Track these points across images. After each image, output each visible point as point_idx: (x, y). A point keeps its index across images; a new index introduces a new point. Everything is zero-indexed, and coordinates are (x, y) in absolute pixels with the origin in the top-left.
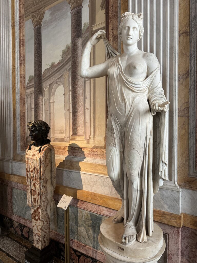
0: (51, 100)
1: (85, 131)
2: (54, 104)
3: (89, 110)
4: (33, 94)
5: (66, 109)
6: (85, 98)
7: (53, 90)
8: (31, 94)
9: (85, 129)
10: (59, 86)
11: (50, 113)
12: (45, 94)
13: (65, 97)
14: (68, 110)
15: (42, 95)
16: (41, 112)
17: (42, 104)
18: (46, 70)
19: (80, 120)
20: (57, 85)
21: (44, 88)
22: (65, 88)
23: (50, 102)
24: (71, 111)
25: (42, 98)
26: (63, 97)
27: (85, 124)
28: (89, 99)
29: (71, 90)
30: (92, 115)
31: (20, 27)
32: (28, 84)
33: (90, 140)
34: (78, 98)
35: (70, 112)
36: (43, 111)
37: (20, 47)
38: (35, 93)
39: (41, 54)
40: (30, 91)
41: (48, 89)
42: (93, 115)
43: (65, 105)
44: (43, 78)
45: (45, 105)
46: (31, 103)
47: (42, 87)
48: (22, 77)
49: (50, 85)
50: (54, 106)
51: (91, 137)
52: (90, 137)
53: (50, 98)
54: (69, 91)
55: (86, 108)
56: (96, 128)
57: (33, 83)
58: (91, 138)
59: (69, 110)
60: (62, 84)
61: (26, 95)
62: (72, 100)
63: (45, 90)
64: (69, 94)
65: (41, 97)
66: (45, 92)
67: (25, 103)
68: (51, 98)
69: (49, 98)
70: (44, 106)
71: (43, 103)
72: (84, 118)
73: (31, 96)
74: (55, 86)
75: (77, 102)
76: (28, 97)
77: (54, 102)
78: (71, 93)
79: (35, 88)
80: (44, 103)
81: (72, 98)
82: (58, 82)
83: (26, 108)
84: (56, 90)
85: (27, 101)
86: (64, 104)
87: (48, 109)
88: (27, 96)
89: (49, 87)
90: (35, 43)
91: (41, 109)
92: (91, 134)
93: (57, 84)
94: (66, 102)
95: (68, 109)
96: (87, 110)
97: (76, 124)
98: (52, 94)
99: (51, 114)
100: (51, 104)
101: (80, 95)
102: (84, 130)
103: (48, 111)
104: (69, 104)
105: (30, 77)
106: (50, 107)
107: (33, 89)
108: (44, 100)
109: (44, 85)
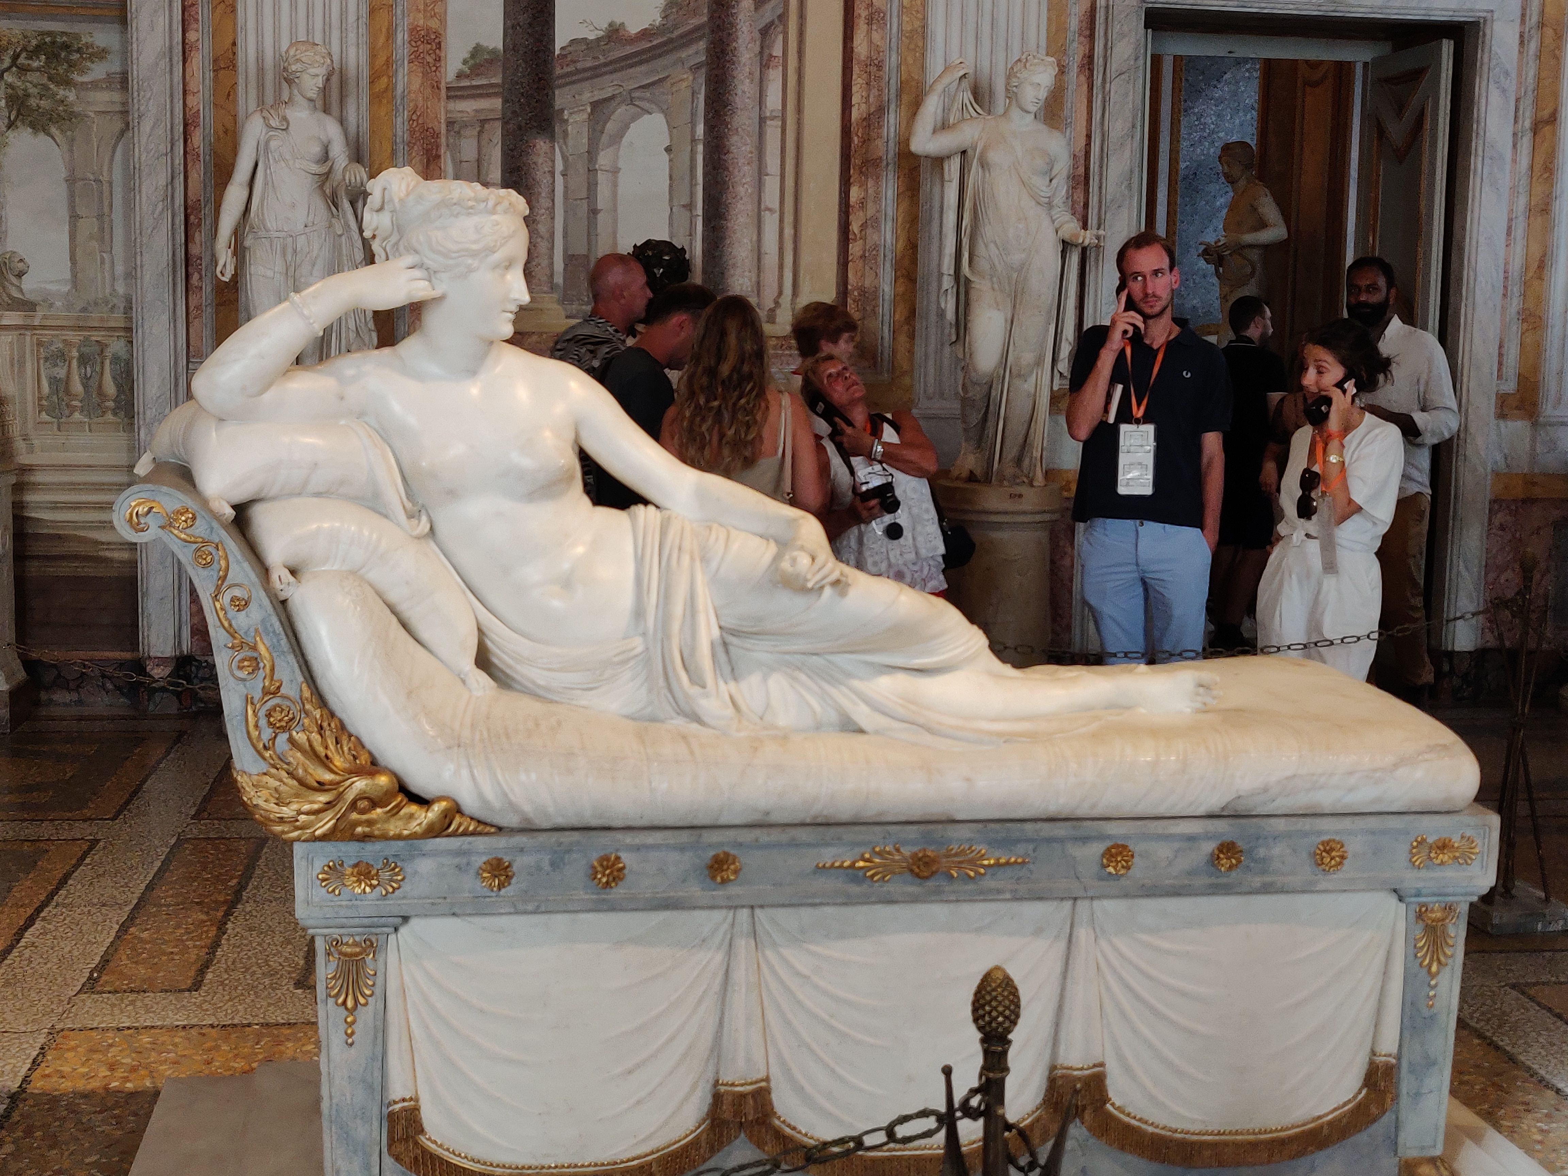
0: (604, 159)
1: (758, 283)
2: (616, 178)
3: (776, 216)
4: (498, 125)
5: (675, 203)
6: (761, 172)
7: (610, 127)
8: (483, 122)
9: (759, 276)
10: (646, 117)
11: (594, 212)
12: (565, 133)
13: (670, 160)
14: (684, 206)
15: (552, 138)
17: (552, 173)
18: (575, 42)
19: (736, 245)
20: (633, 110)
21: (562, 110)
22: (671, 127)
23: (596, 170)
24: (700, 211)
25: (553, 148)
26: (666, 157)
27: (759, 260)
28: (778, 178)
29: (701, 137)
30: (788, 231)
32: (461, 76)
33: (778, 312)
34: (731, 169)
35: (695, 214)
36: (553, 201)
38: (505, 123)
40: (476, 111)
41: (585, 116)
42: (792, 232)
43: (671, 186)
44: (559, 71)
45: (564, 175)
46: (479, 161)
47: (552, 106)
48: (428, 43)
49: (595, 105)
50: (615, 185)
51: (780, 301)
52: (777, 303)
53: (597, 154)
54: (694, 141)
55: (763, 207)
56: (802, 273)
57: (496, 80)
58: (783, 306)
59: (690, 207)
60: (663, 111)
61: (450, 123)
62: (705, 175)
63: (571, 120)
64: (693, 152)
65: (541, 145)
66: (570, 128)
67: (438, 157)
68: (602, 153)
69: (592, 154)
70: (559, 180)
71: (553, 167)
72: (755, 238)
73: (480, 133)
74: (621, 112)
75: (725, 182)
76: (459, 133)
77: (615, 171)
78: (700, 148)
79: (505, 101)
80: (559, 166)
81: (705, 166)
82: (640, 99)
84: (627, 127)
85: (454, 149)
86: (668, 182)
87: (584, 194)
88: (456, 127)
89: (589, 110)
91: (544, 190)
92: (780, 293)
93: (634, 105)
94: (674, 177)
95: (685, 200)
96: (766, 215)
97: (721, 257)
98: (605, 139)
99: (600, 216)
100: (602, 178)
101: (741, 161)
102: (754, 279)
103: (585, 202)
104: (693, 185)
105: (477, 49)
106: (592, 187)
107: (496, 103)
108: (565, 158)
109: (561, 98)
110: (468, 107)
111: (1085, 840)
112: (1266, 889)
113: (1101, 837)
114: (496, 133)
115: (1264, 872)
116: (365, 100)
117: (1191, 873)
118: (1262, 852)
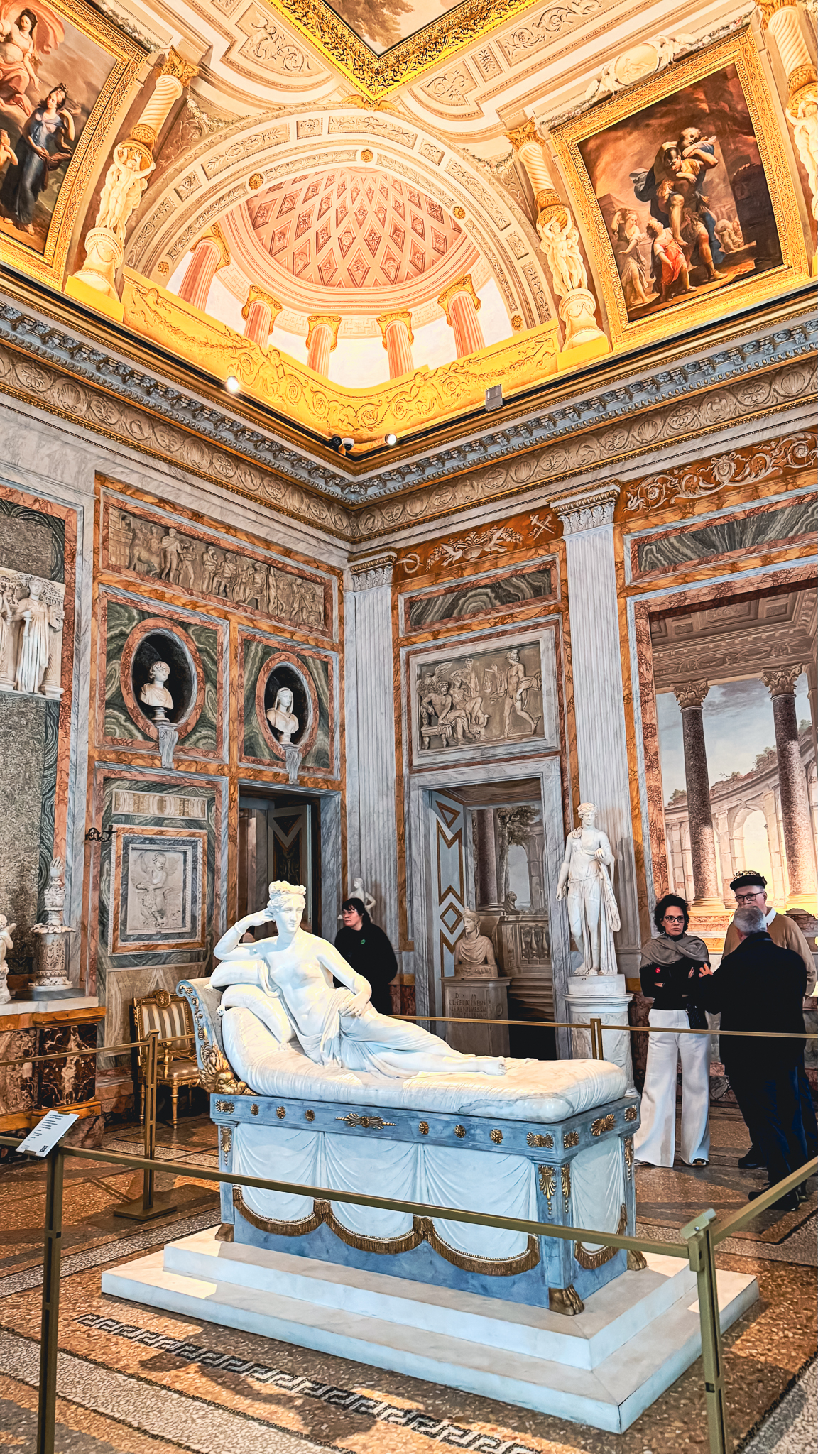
0: (736, 835)
2: (743, 842)
4: (687, 823)
5: (773, 851)
7: (738, 819)
8: (681, 823)
10: (753, 813)
11: (734, 859)
12: (717, 824)
14: (776, 852)
15: (711, 826)
16: (711, 856)
18: (717, 783)
19: (805, 869)
20: (747, 810)
21: (715, 814)
22: (766, 816)
23: (733, 839)
24: (784, 854)
25: (712, 831)
26: (765, 830)
29: (781, 819)
31: (643, 703)
32: (670, 804)
34: (798, 833)
35: (782, 855)
36: (714, 855)
37: (645, 737)
38: (690, 823)
39: (704, 756)
40: (678, 819)
41: (725, 815)
43: (769, 843)
44: (711, 797)
45: (718, 843)
46: (680, 840)
47: (710, 813)
48: (655, 793)
49: (730, 810)
50: (742, 845)
53: (733, 832)
54: (777, 821)
57: (686, 804)
59: (779, 852)
60: (762, 809)
61: (667, 825)
62: (785, 837)
63: (719, 818)
64: (778, 827)
65: (707, 830)
66: (719, 821)
67: (663, 840)
68: (735, 832)
69: (730, 832)
70: (716, 844)
71: (713, 840)
73: (680, 828)
74: (742, 811)
75: (796, 839)
76: (671, 829)
77: (742, 839)
78: (781, 824)
79: (690, 813)
80: (716, 839)
81: (785, 832)
82: (750, 805)
83: (669, 849)
84: (745, 819)
85: (670, 836)
86: (767, 841)
89: (727, 812)
90: (686, 736)
91: (710, 851)
93: (748, 808)
94: (771, 839)
95: (777, 849)
97: (798, 875)
98: (736, 824)
100: (736, 842)
101: (803, 828)
104: (780, 842)
105: (676, 792)
106: (732, 847)
107: (686, 814)
108: (718, 835)
109: (714, 809)
110: (674, 817)
111: (413, 1118)
112: (474, 1148)
113: (419, 1118)
114: (687, 827)
115: (474, 1141)
116: (630, 819)
117: (449, 1137)
118: (473, 1131)
